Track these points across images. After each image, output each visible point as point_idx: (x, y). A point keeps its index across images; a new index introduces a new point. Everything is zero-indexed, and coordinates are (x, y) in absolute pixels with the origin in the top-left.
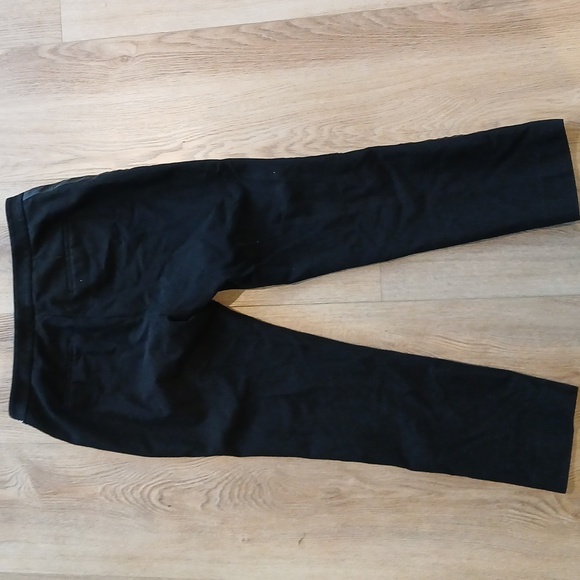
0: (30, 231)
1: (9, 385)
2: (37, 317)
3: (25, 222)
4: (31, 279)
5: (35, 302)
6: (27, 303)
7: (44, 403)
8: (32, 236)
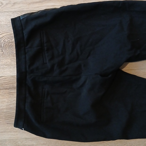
0: (24, 35)
1: (14, 111)
2: (28, 77)
3: (22, 30)
4: (25, 58)
5: (27, 69)
6: (23, 70)
7: (33, 120)
8: (26, 37)
